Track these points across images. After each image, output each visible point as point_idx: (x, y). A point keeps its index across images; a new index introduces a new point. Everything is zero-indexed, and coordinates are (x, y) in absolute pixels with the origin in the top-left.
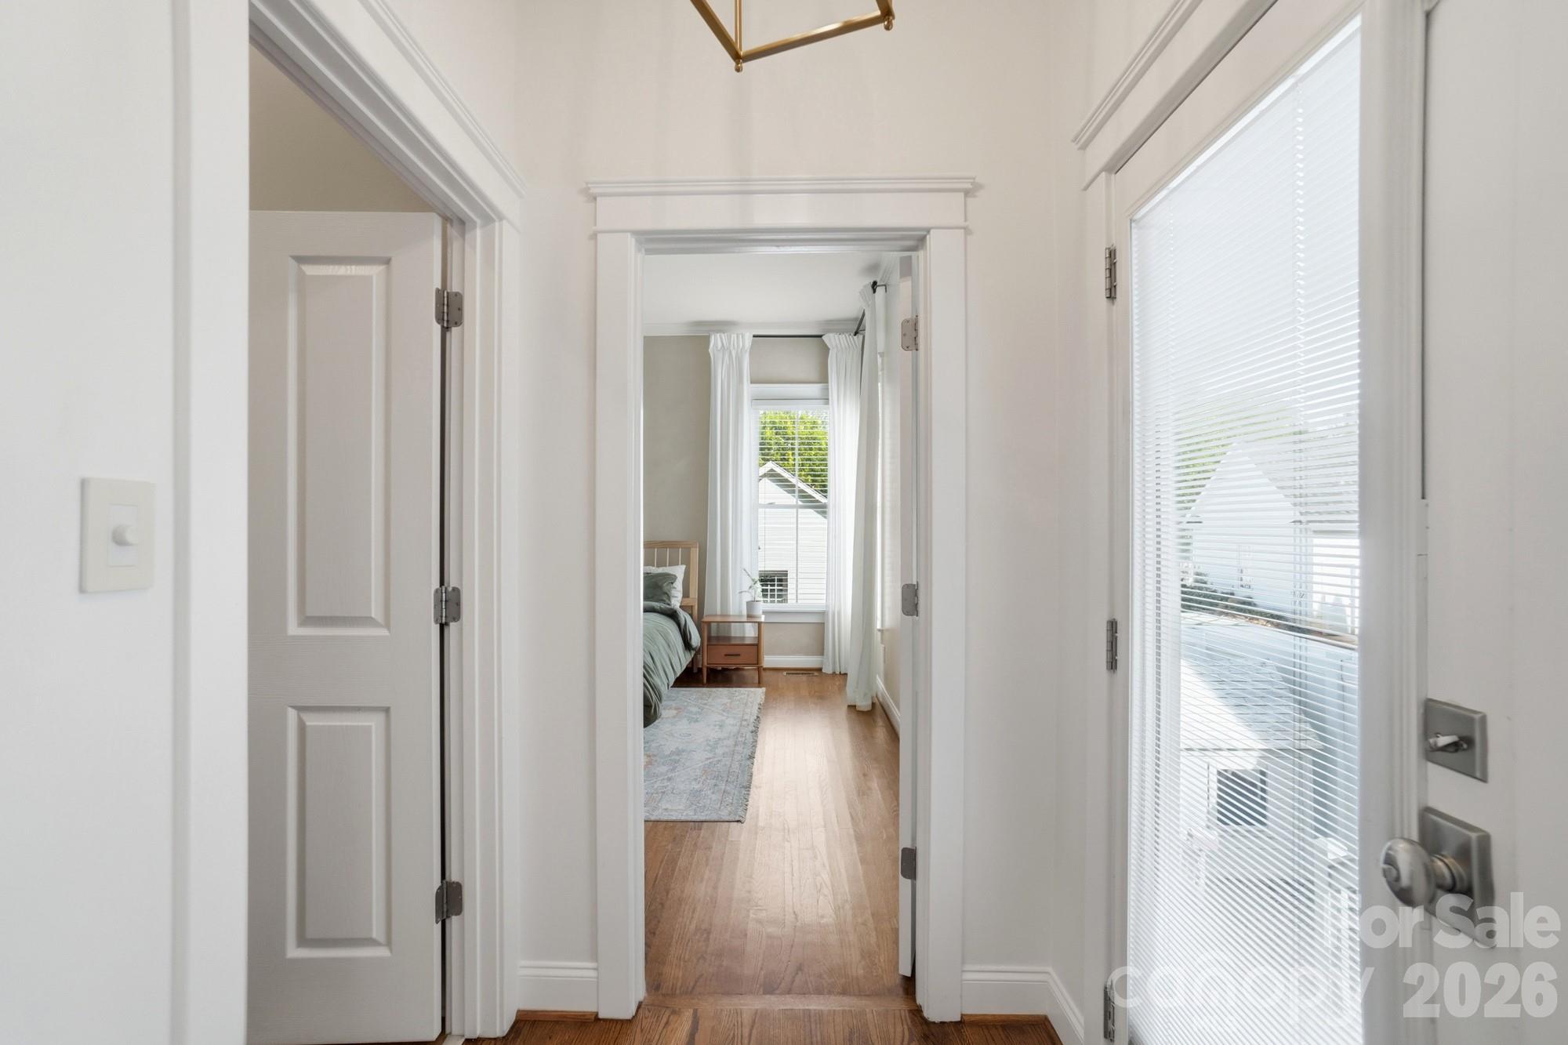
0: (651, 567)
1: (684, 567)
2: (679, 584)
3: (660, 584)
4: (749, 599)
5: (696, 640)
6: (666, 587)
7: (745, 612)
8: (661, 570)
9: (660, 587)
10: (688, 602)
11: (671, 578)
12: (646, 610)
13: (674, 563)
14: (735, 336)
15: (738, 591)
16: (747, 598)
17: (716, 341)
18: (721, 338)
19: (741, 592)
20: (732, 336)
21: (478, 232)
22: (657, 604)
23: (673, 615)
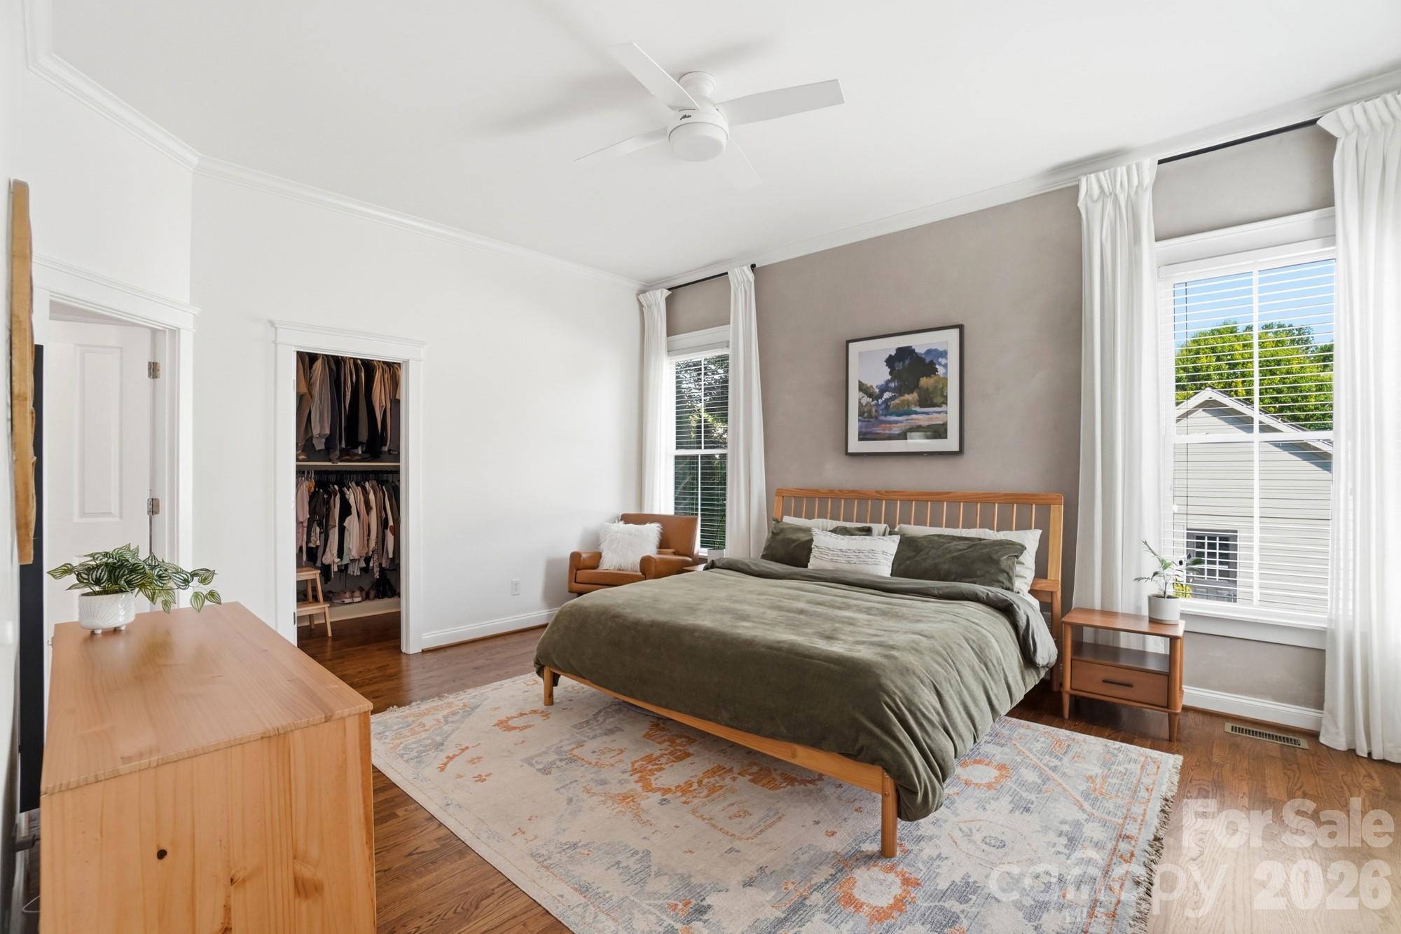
1: (1040, 532)
2: (1029, 559)
3: (995, 557)
4: (1156, 592)
5: (1046, 650)
6: (1004, 561)
7: (1145, 612)
9: (996, 562)
10: (1042, 585)
11: (1017, 550)
13: (1023, 526)
14: (1124, 168)
15: (1133, 577)
17: (1089, 185)
18: (1098, 180)
19: (1138, 579)
20: (1119, 170)
22: (981, 589)
23: (1006, 610)
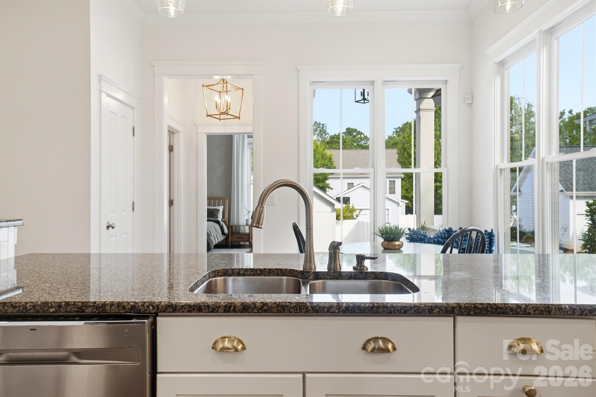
0: (210, 207)
1: (223, 207)
2: (221, 213)
3: (213, 213)
5: (226, 231)
6: (216, 214)
7: (245, 224)
8: (214, 208)
10: (224, 219)
11: (218, 211)
12: (208, 220)
13: (219, 205)
15: (243, 215)
16: (246, 218)
21: (176, 134)
22: (212, 219)
23: (218, 222)
